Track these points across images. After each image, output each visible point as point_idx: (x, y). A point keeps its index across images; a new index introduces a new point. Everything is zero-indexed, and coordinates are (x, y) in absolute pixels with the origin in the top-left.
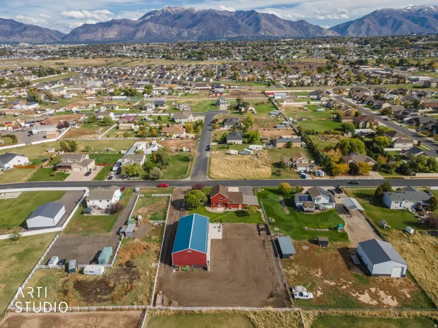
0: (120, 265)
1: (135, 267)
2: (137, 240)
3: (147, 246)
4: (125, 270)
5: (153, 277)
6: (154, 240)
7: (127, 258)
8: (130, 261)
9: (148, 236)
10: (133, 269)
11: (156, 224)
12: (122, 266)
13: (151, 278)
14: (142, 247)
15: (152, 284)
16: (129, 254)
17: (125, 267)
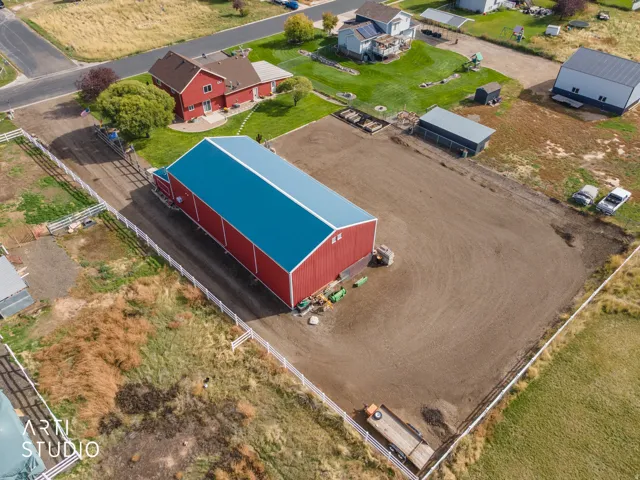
0: (108, 425)
1: (174, 391)
2: (65, 308)
3: (133, 302)
4: (148, 427)
5: (280, 380)
6: (130, 273)
7: (108, 383)
8: (130, 387)
9: (92, 272)
10: (179, 403)
11: (78, 225)
12: (118, 424)
13: (279, 391)
14: (118, 315)
15: (307, 401)
16: (97, 365)
17: (136, 420)
